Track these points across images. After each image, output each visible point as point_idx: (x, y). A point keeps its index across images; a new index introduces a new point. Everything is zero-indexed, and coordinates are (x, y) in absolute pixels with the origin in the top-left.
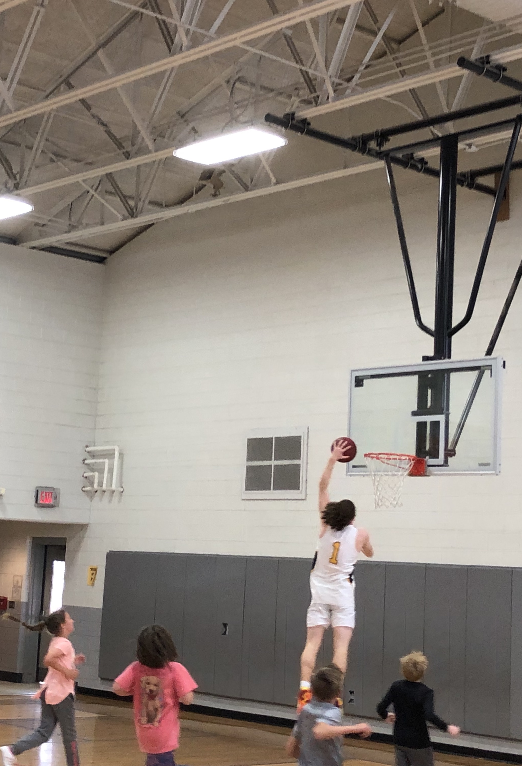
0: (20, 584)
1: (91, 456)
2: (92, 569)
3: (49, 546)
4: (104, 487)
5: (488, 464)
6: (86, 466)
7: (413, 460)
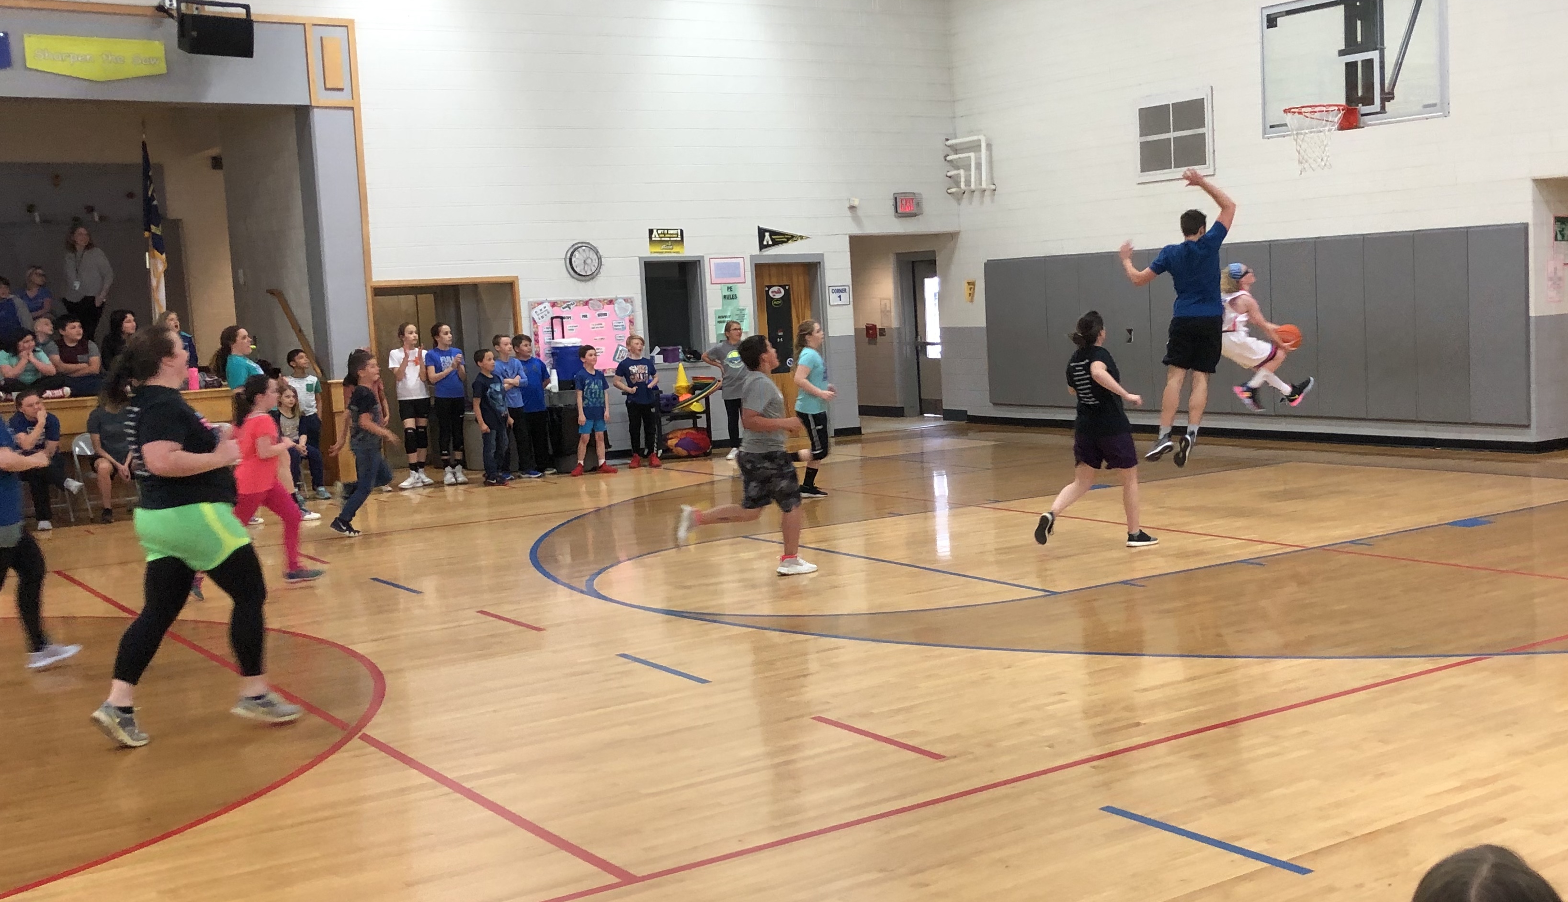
0: (888, 309)
1: (953, 151)
2: (969, 283)
3: (917, 261)
4: (973, 187)
5: (1434, 105)
6: (948, 164)
7: (1343, 110)
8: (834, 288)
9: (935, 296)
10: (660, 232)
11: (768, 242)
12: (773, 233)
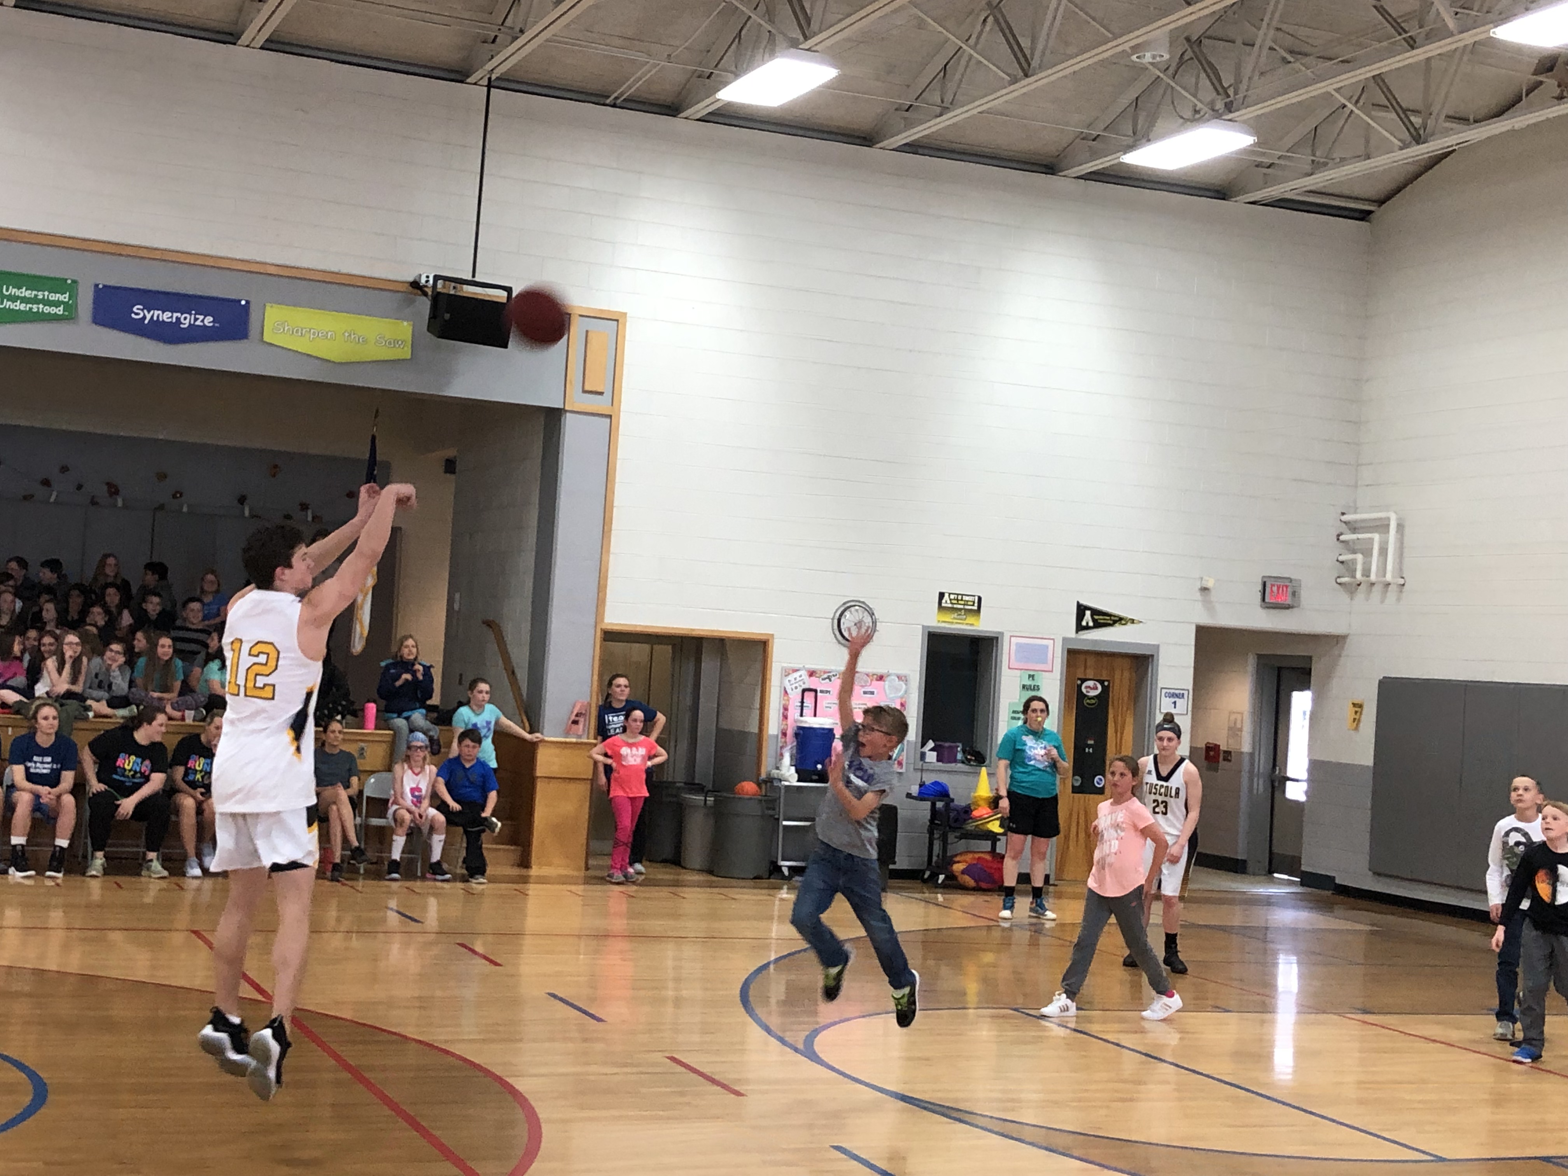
0: (1239, 726)
1: (1350, 529)
2: (1354, 705)
3: (1284, 668)
4: (1373, 577)
6: (1341, 545)
8: (1168, 691)
9: (1304, 713)
10: (952, 597)
11: (1087, 623)
12: (1095, 612)
